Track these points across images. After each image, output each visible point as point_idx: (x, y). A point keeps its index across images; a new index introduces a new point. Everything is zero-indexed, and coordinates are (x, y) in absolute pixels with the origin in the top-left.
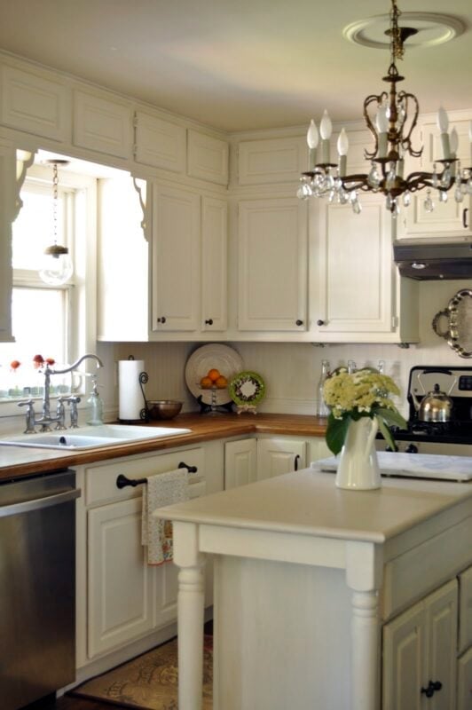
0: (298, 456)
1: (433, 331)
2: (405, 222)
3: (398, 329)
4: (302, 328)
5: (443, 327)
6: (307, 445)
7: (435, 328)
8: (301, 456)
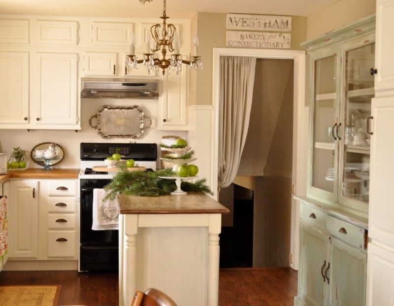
0: (34, 189)
1: (89, 125)
2: (83, 70)
3: (79, 123)
4: (27, 121)
5: (94, 124)
6: (39, 183)
7: (90, 123)
8: (36, 189)
